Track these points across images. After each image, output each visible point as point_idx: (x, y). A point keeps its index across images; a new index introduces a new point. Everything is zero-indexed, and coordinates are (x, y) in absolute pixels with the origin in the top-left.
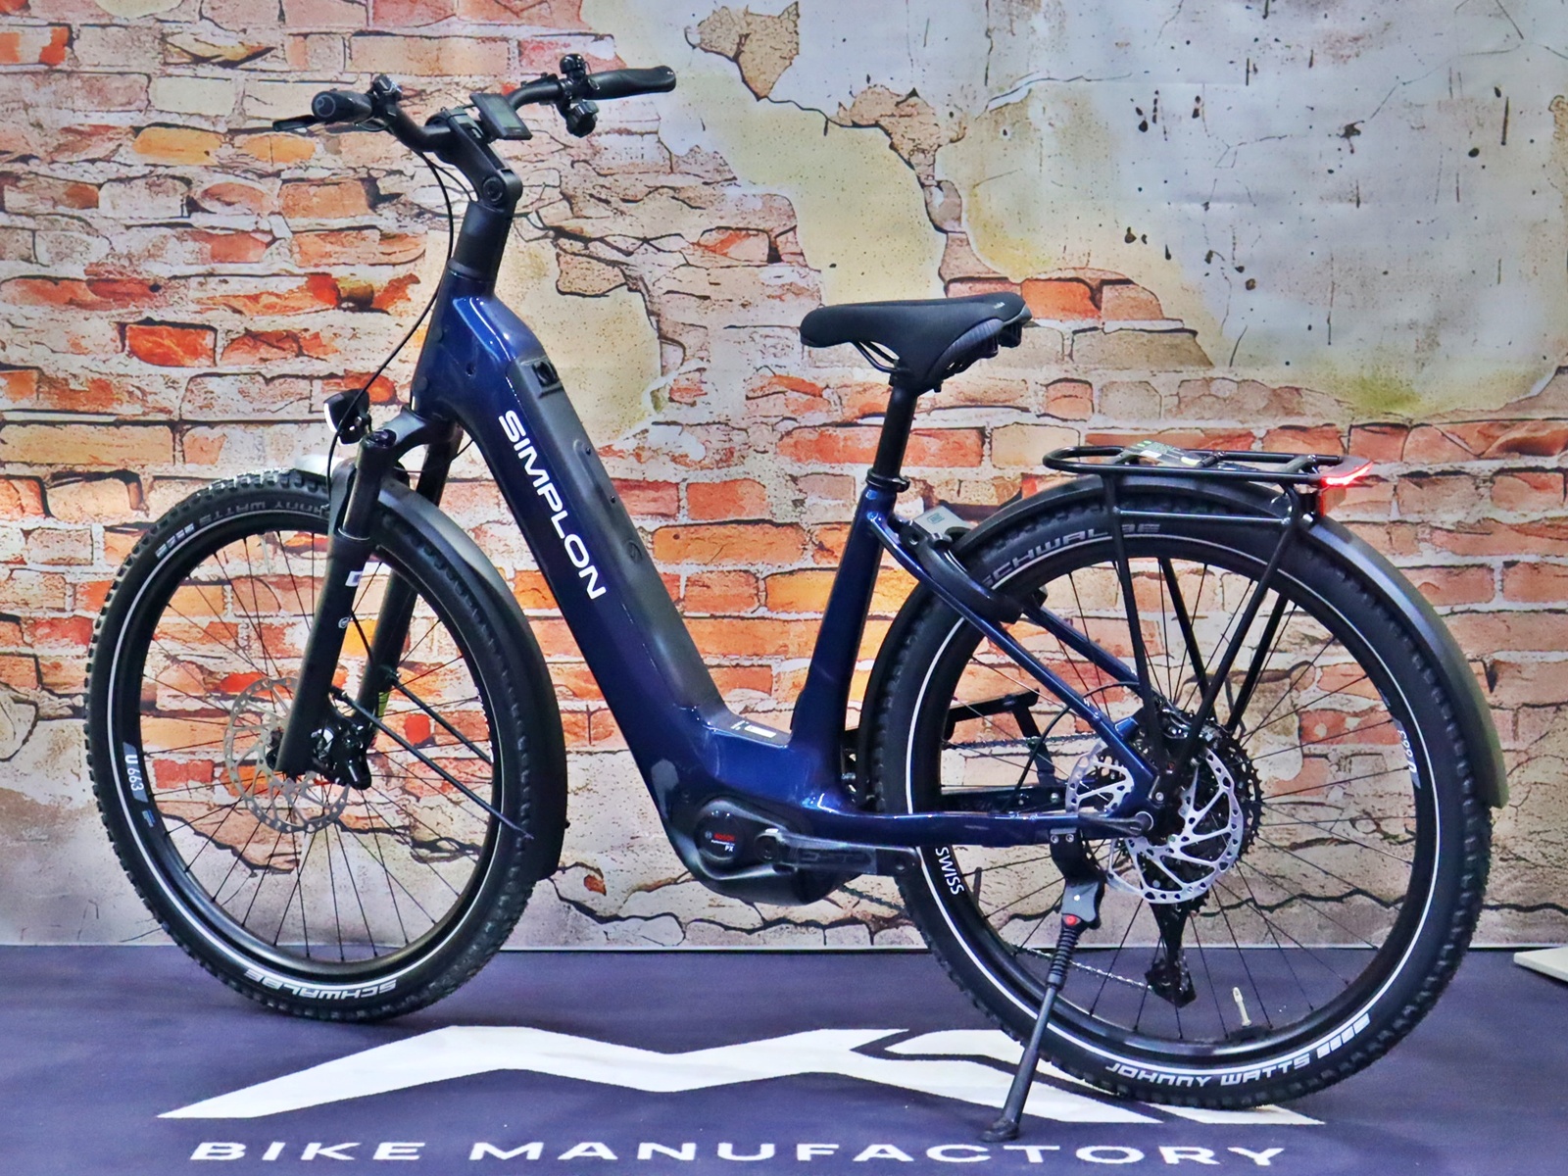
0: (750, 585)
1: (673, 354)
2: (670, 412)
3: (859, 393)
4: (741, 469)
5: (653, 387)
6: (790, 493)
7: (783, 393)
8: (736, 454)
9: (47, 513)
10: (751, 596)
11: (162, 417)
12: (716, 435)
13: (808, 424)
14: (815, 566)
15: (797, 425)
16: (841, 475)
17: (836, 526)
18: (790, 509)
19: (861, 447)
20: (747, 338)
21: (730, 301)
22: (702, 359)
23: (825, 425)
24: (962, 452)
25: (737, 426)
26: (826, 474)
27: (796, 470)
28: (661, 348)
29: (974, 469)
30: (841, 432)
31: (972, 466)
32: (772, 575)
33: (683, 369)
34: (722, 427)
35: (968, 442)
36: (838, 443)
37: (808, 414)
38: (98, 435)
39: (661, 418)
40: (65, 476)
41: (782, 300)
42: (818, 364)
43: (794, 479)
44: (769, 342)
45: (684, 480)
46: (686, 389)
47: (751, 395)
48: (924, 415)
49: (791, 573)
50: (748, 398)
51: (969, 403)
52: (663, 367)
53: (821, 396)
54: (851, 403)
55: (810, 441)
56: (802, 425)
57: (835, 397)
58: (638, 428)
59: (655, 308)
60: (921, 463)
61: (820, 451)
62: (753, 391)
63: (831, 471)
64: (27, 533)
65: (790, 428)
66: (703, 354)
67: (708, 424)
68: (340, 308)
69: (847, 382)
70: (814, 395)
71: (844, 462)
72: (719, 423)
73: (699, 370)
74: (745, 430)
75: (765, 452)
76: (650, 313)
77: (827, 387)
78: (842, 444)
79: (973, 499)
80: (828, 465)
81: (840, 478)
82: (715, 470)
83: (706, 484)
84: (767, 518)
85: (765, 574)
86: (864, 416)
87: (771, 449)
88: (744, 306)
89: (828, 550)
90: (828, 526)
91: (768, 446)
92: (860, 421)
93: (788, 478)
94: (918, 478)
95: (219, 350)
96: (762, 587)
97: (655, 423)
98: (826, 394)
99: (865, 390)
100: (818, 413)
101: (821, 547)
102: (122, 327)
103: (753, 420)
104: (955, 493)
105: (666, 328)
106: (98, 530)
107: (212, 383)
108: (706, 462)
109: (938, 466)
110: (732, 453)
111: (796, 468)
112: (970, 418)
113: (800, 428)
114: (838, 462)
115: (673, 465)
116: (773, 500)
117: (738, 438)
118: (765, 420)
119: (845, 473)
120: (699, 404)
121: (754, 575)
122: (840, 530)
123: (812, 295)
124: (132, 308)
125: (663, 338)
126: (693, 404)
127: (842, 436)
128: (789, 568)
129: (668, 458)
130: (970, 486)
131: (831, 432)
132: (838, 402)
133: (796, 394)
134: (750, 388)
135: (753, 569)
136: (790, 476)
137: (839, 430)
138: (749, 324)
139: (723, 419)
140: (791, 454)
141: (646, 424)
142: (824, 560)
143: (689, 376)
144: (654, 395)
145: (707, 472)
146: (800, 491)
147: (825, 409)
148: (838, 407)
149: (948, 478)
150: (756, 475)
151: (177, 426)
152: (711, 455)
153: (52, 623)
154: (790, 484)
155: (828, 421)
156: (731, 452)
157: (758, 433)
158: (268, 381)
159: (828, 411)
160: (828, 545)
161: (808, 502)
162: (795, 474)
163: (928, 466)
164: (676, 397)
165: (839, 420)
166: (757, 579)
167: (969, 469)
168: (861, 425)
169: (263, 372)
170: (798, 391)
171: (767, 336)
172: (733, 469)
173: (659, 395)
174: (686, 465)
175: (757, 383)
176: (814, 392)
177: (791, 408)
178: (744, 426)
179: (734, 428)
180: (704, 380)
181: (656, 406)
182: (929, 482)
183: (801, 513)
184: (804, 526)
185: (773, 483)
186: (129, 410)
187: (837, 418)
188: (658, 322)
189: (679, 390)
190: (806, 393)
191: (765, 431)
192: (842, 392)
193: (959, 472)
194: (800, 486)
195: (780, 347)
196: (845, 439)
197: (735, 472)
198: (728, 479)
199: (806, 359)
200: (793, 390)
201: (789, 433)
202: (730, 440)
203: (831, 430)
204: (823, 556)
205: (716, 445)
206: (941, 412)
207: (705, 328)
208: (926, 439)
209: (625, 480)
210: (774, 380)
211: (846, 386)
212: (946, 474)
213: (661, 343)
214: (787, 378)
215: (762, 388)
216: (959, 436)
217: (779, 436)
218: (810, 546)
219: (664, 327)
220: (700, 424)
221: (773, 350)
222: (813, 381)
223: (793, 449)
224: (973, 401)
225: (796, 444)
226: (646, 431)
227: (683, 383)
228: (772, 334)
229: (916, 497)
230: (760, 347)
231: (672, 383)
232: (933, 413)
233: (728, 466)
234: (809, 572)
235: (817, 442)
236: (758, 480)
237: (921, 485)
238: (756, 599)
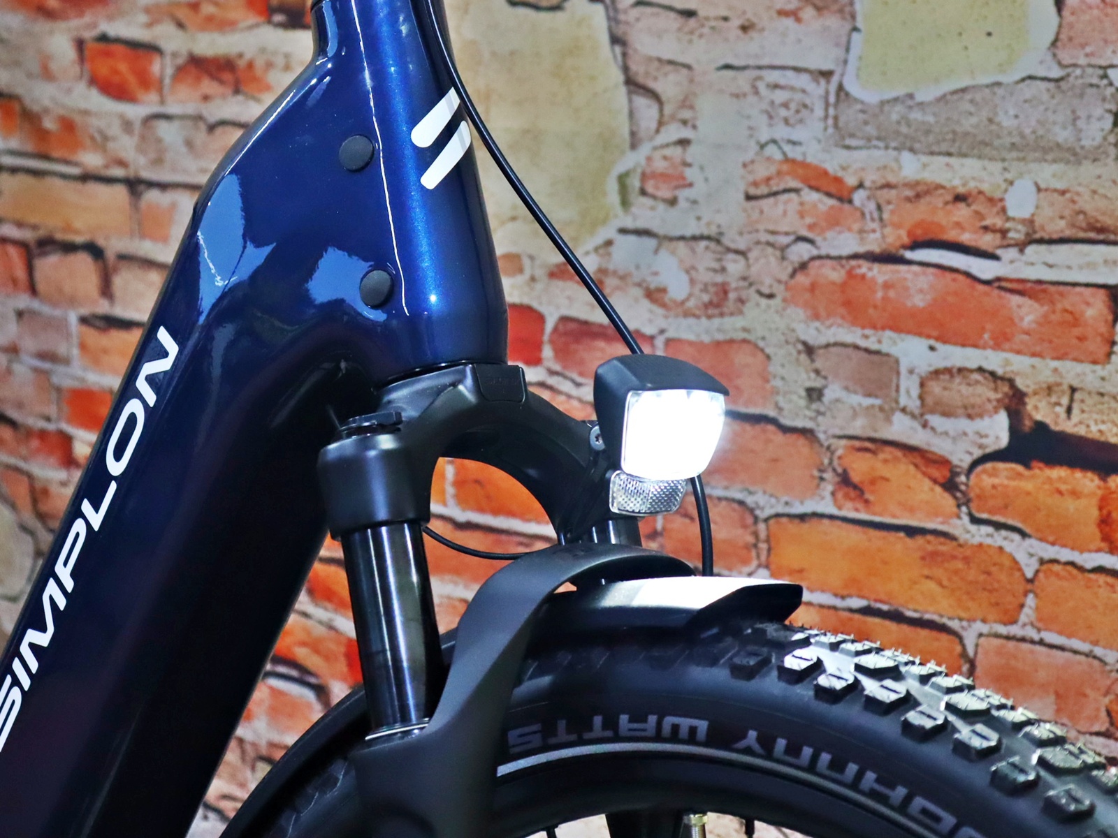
0: (744, 526)
1: (647, 111)
2: (645, 214)
3: (908, 199)
4: (739, 322)
5: (620, 168)
6: (804, 376)
7: (796, 191)
8: (732, 296)
9: (33, 290)
10: (747, 547)
11: (118, 172)
12: (704, 257)
13: (834, 253)
14: (834, 511)
15: (815, 252)
16: (878, 353)
17: (868, 445)
18: (803, 403)
19: (909, 304)
20: (747, 88)
21: (726, 19)
22: (685, 122)
23: (856, 256)
24: (1077, 331)
25: (732, 246)
26: (856, 347)
27: (814, 333)
28: (630, 101)
29: (1098, 368)
30: (879, 273)
31: (1095, 362)
32: (777, 515)
33: (661, 139)
34: (712, 245)
35: (1090, 313)
36: (874, 292)
37: (829, 234)
38: (69, 192)
39: (629, 223)
40: (48, 244)
41: (798, 20)
42: (848, 142)
43: (809, 350)
44: (780, 96)
45: (662, 332)
46: (664, 177)
47: (753, 191)
48: (1012, 253)
49: (802, 517)
50: (749, 197)
51: (1092, 235)
52: (633, 134)
53: (850, 201)
54: (896, 219)
55: (833, 283)
56: (823, 252)
57: (871, 206)
58: (599, 239)
59: (620, 31)
60: (1007, 346)
61: (847, 304)
62: (755, 184)
63: (863, 343)
64: (20, 314)
65: (806, 257)
66: (686, 114)
67: (695, 238)
68: (269, 22)
69: (892, 179)
70: (840, 199)
71: (883, 328)
72: (708, 238)
73: (684, 143)
74: (742, 253)
75: (771, 296)
76: (616, 40)
77: (860, 185)
78: (880, 294)
79: (1094, 428)
80: (859, 331)
81: (876, 358)
82: (704, 320)
83: (691, 343)
84: (771, 413)
85: (768, 512)
86: (916, 245)
87: (779, 290)
88: (744, 28)
89: (855, 487)
90: (857, 444)
91: (776, 285)
92: (909, 255)
93: (800, 347)
94: (1000, 372)
95: (167, 81)
96: (763, 535)
97: (623, 231)
98: (859, 197)
99: (918, 196)
100: (847, 235)
101: (845, 480)
102: (80, 44)
103: (754, 236)
104: (1061, 410)
105: (636, 67)
106: (73, 318)
107: (163, 128)
108: (691, 304)
109: (1034, 355)
110: (726, 292)
111: (813, 332)
112: (1091, 266)
113: (820, 257)
114: (874, 327)
115: (646, 303)
116: (777, 383)
117: (735, 266)
118: (771, 238)
119: (885, 348)
120: (682, 204)
121: (752, 511)
122: (874, 452)
123: (841, 11)
124: (87, 18)
125: (633, 84)
126: (673, 202)
127: (881, 280)
128: (798, 509)
129: (638, 292)
130: (1089, 401)
131: (863, 270)
132: (876, 215)
133: (815, 196)
134: (751, 178)
135: (750, 500)
136: (805, 344)
137: (876, 267)
138: (751, 62)
139: (713, 231)
140: (806, 305)
141: (609, 232)
142: (849, 505)
143: (668, 152)
144: (622, 179)
145: (691, 321)
146: (817, 372)
147: (856, 226)
148: (875, 225)
149: (1052, 380)
150: (760, 333)
151: (135, 185)
152: (696, 291)
153: (43, 435)
154: (803, 357)
155: (861, 249)
156: (724, 290)
157: (762, 261)
158: (212, 128)
159: (861, 231)
160: (855, 477)
161: (829, 395)
162: (811, 342)
163: (1018, 352)
164: (650, 188)
165: (876, 249)
166: (756, 519)
167: (1087, 368)
168: (909, 262)
169: (205, 113)
170: (817, 189)
171: (776, 86)
172: (728, 322)
173: (629, 181)
174: (664, 305)
175: (762, 171)
176: (840, 193)
177: (808, 220)
178: (741, 246)
179: (729, 250)
180: (689, 160)
181: (625, 203)
182: (1020, 383)
183: (819, 413)
184: (821, 436)
185: (782, 352)
186: (92, 160)
187: (873, 243)
188: (624, 55)
189: (654, 176)
190: (829, 195)
191: (772, 259)
192: (886, 194)
193: (1072, 371)
194: (819, 364)
195: (793, 106)
196: (887, 286)
197: (730, 326)
198: (720, 337)
199: (831, 130)
200: (811, 187)
201: (803, 266)
202: (723, 270)
203: (864, 268)
204: (847, 497)
205: (704, 276)
206: (1043, 248)
207: (688, 67)
208: (1016, 300)
209: (586, 323)
210: (785, 167)
211: (888, 186)
212: (1048, 373)
213: (630, 93)
214: (804, 165)
215: (768, 179)
216: (1072, 299)
217: (790, 270)
218: (828, 475)
219: (634, 67)
220: (682, 238)
221: (783, 112)
222: (840, 174)
223: (807, 296)
224: (1101, 230)
225: (813, 288)
226: (609, 243)
227: (660, 165)
228: (782, 82)
229: (996, 411)
230: (765, 106)
231: (643, 162)
232: (1030, 249)
233: (722, 315)
234: (826, 522)
235: (843, 286)
236: (761, 344)
237: (1006, 389)
238: (754, 553)
